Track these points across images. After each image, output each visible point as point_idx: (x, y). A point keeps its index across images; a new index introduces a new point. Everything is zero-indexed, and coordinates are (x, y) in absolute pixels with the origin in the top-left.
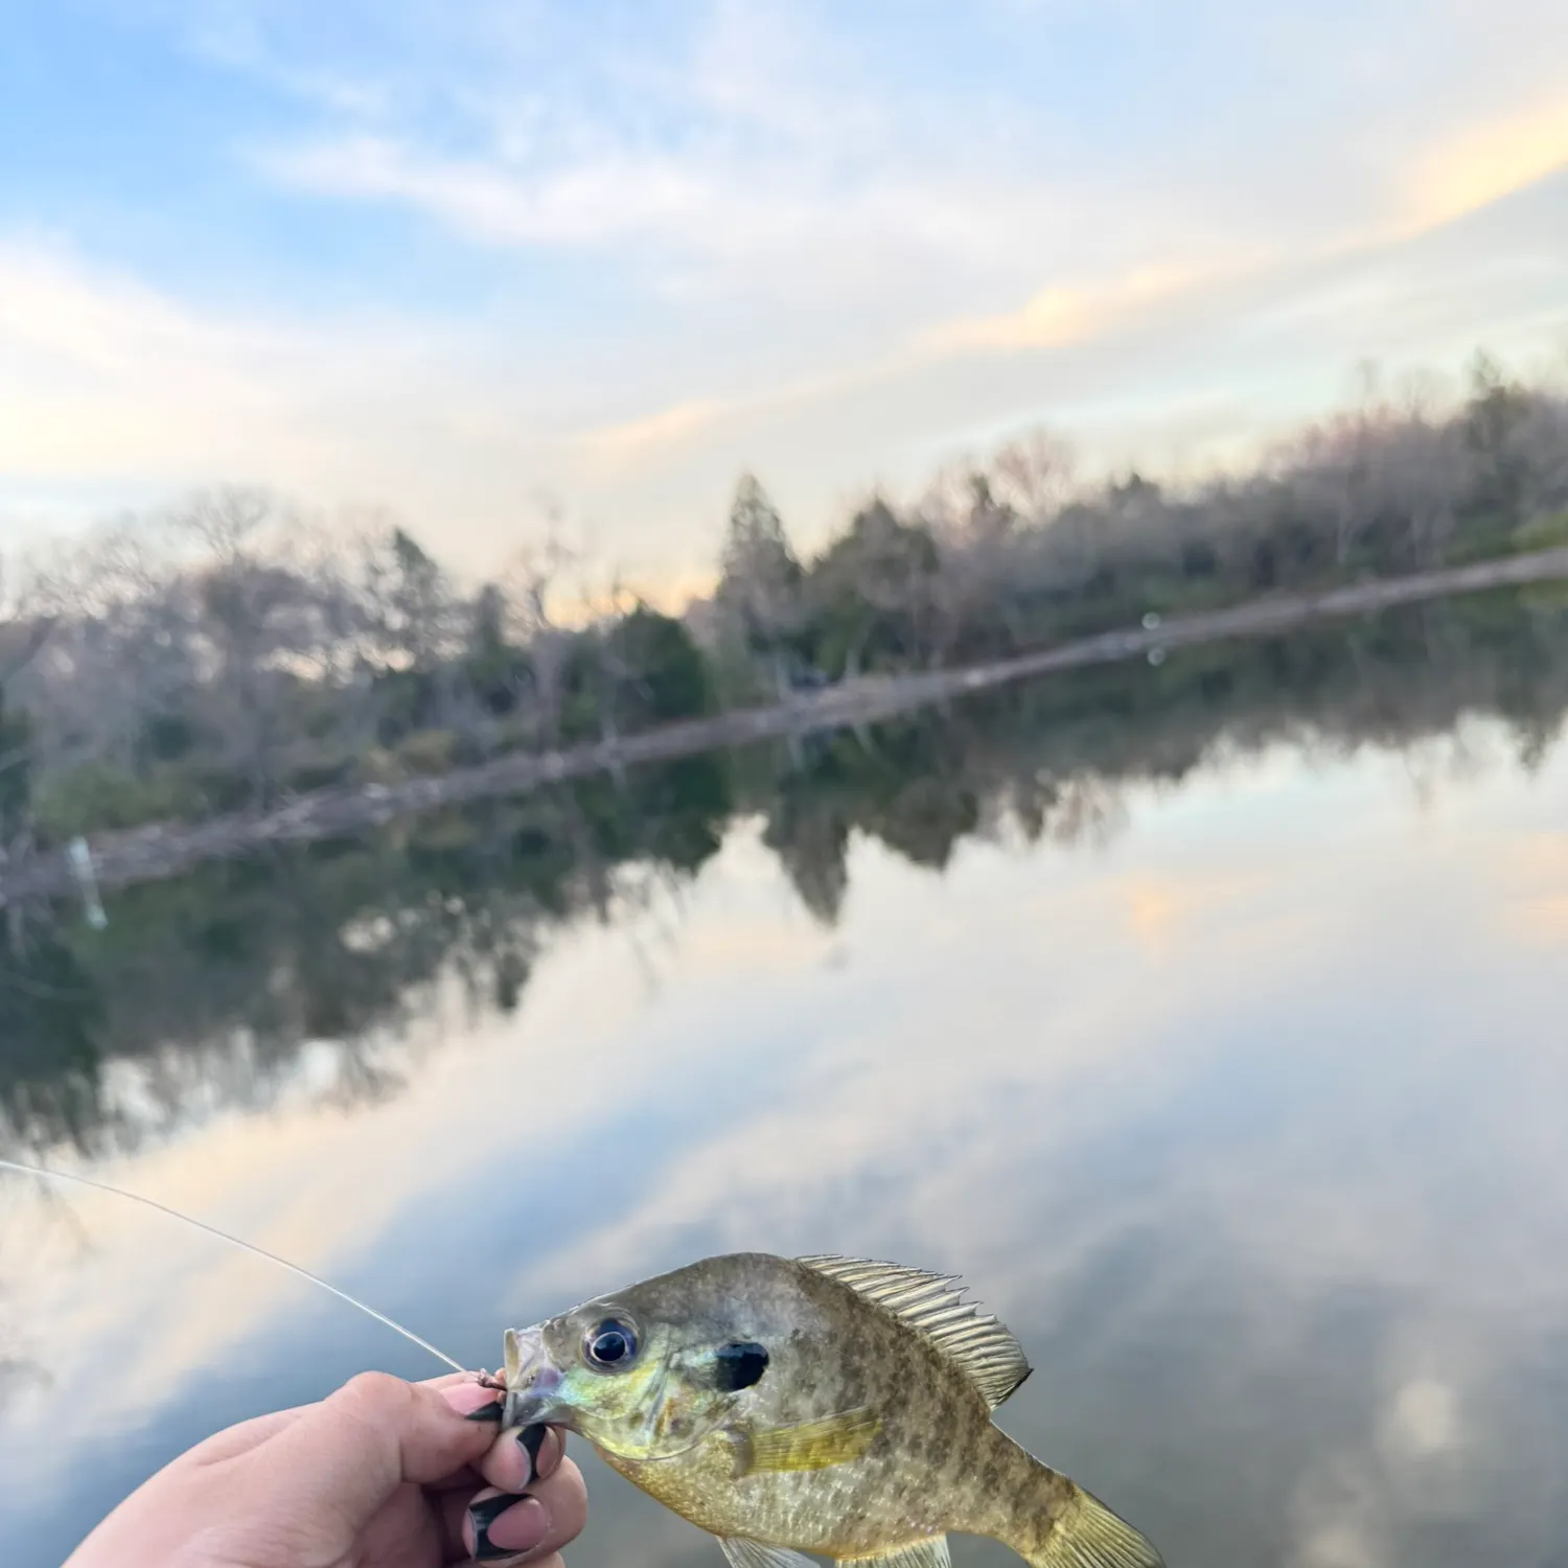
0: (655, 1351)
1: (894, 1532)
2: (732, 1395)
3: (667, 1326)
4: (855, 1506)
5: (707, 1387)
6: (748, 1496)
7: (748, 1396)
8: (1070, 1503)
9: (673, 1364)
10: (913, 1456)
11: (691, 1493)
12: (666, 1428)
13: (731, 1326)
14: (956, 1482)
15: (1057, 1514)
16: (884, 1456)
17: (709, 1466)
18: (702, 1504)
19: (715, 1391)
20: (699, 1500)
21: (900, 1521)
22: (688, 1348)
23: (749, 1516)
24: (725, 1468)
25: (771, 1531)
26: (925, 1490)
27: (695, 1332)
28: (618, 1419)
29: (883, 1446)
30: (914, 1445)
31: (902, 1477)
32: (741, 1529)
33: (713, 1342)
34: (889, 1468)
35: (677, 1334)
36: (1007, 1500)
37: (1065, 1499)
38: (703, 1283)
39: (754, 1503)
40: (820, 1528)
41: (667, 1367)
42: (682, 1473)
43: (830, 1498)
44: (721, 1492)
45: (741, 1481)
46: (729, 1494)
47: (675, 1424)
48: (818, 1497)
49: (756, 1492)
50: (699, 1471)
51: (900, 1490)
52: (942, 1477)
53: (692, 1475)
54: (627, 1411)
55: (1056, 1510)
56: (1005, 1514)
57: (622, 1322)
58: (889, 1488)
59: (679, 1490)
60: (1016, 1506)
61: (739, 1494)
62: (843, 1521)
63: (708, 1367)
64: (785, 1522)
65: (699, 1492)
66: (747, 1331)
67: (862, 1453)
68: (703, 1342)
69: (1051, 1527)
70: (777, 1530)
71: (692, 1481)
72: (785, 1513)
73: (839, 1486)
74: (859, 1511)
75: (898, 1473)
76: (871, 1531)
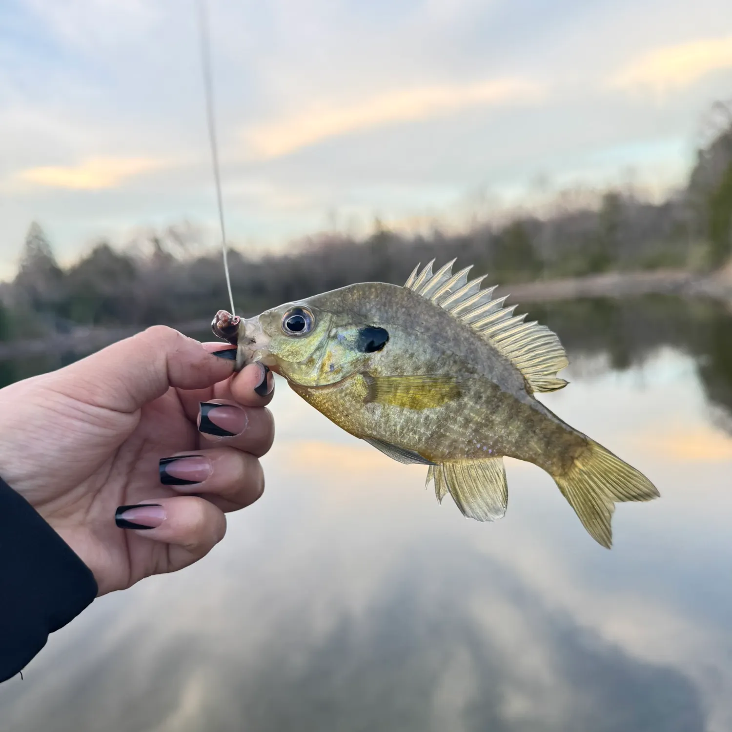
0: (323, 325)
1: (467, 449)
2: (368, 355)
3: (330, 315)
4: (439, 427)
5: (352, 349)
6: (373, 412)
7: (376, 356)
8: (584, 449)
9: (332, 334)
10: (476, 403)
11: (341, 409)
12: (327, 368)
13: (366, 317)
14: (506, 423)
15: (576, 455)
16: (458, 400)
17: (351, 393)
18: (347, 415)
19: (357, 351)
20: (346, 412)
21: (470, 442)
22: (341, 326)
23: (374, 425)
24: (360, 396)
25: (388, 433)
26: (486, 426)
27: (346, 319)
28: (300, 362)
29: (458, 395)
30: (478, 397)
31: (469, 414)
32: (369, 432)
33: (356, 325)
34: (461, 408)
35: (334, 319)
36: (540, 439)
37: (582, 446)
38: (351, 295)
39: (376, 417)
40: (417, 437)
41: (329, 336)
42: (336, 397)
43: (422, 420)
44: (358, 410)
45: (369, 405)
46: (362, 411)
47: (332, 366)
48: (415, 418)
49: (378, 412)
50: (346, 395)
51: (468, 421)
52: (497, 418)
53: (342, 398)
54: (305, 358)
55: (575, 451)
56: (540, 448)
57: (305, 311)
58: (460, 419)
59: (334, 407)
60: (548, 444)
61: (368, 412)
62: (432, 435)
63: (352, 338)
64: (395, 430)
65: (347, 409)
66: (376, 322)
67: (443, 397)
68: (351, 324)
69: (573, 463)
70: (391, 434)
71: (342, 401)
72: (395, 425)
73: (428, 413)
74: (442, 430)
75: (466, 412)
76: (450, 446)
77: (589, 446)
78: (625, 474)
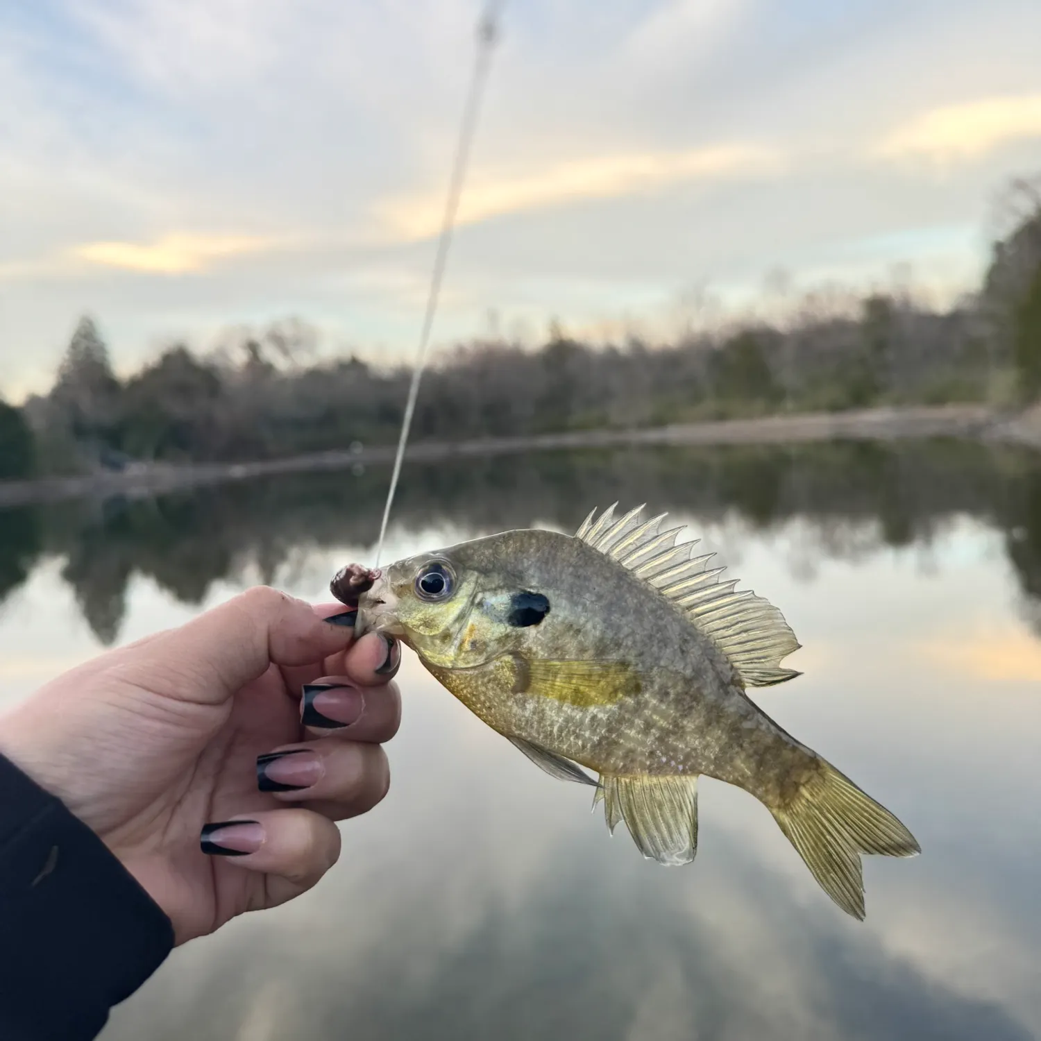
0: (466, 589)
1: (648, 763)
2: (520, 630)
3: (476, 573)
4: (610, 731)
5: (501, 621)
6: (524, 708)
7: (531, 631)
8: (813, 772)
9: (477, 601)
10: (661, 701)
11: (483, 698)
12: (467, 646)
13: (522, 579)
14: (701, 732)
15: (803, 780)
16: (636, 696)
17: (495, 679)
18: (490, 708)
19: (507, 625)
20: (488, 704)
21: (652, 753)
22: (489, 590)
23: (523, 724)
24: (507, 683)
25: (541, 737)
26: (674, 733)
27: (497, 580)
28: (434, 636)
29: (636, 689)
30: (663, 694)
31: (651, 716)
32: (517, 732)
33: (509, 590)
34: (639, 708)
35: (481, 580)
36: (749, 757)
37: (809, 769)
38: (505, 546)
39: (527, 713)
40: (580, 743)
41: (472, 603)
42: (476, 682)
43: (587, 720)
44: (504, 701)
45: (519, 695)
46: (509, 704)
47: (474, 643)
48: (578, 717)
49: (530, 706)
50: (489, 681)
51: (649, 725)
52: (689, 725)
53: (483, 684)
54: (441, 630)
55: (800, 776)
56: (749, 768)
57: (444, 567)
58: (639, 722)
59: (474, 695)
60: (760, 763)
61: (517, 705)
62: (600, 742)
63: (502, 606)
64: (552, 731)
65: (490, 700)
66: (534, 585)
67: (616, 691)
68: (501, 588)
69: (797, 790)
70: (546, 737)
71: (484, 689)
72: (552, 725)
73: (595, 711)
74: (614, 736)
75: (647, 712)
76: (626, 756)
77: (820, 771)
78: (871, 815)
